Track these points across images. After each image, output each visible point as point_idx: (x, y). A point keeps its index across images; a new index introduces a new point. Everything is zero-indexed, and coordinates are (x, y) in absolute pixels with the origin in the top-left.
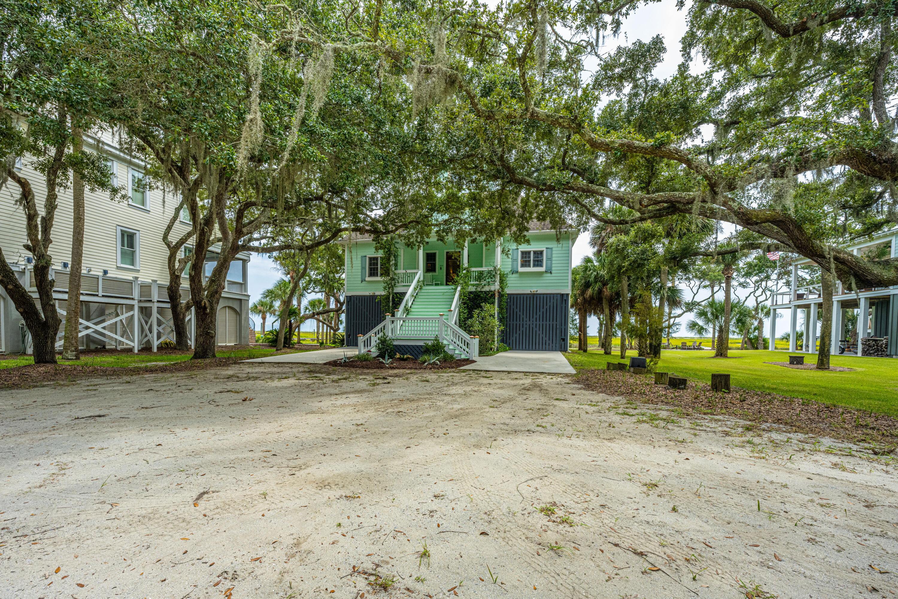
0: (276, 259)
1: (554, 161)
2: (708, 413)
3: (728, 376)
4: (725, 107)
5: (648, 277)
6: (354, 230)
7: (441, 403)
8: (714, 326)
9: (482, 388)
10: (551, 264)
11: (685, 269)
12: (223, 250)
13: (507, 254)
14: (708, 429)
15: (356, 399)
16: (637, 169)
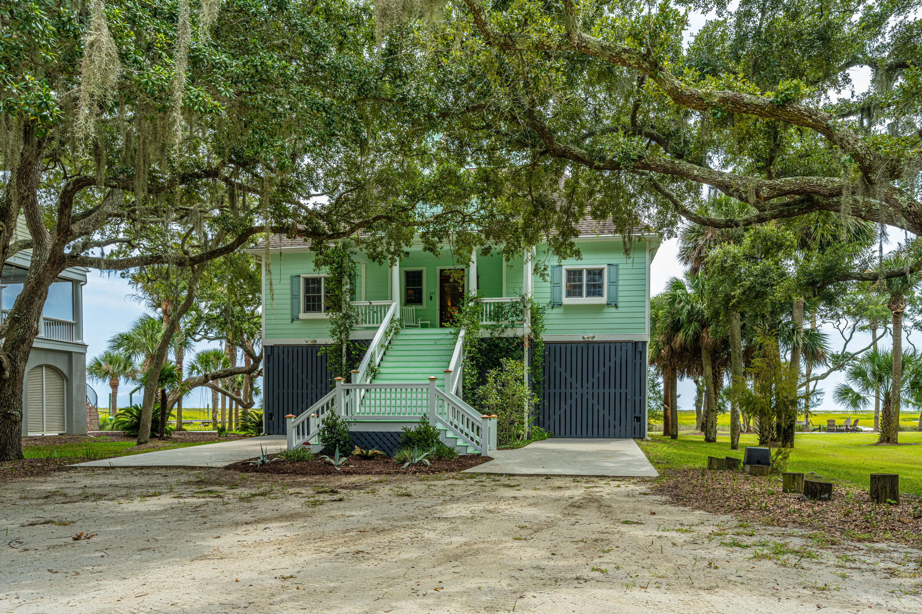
0: (135, 280)
1: (618, 120)
2: (864, 540)
3: (896, 477)
4: (888, 39)
5: (773, 313)
6: (275, 230)
7: (431, 535)
8: (878, 392)
9: (502, 506)
10: (617, 291)
11: (830, 300)
12: (35, 264)
13: (542, 275)
14: (864, 566)
15: (282, 532)
16: (751, 136)
